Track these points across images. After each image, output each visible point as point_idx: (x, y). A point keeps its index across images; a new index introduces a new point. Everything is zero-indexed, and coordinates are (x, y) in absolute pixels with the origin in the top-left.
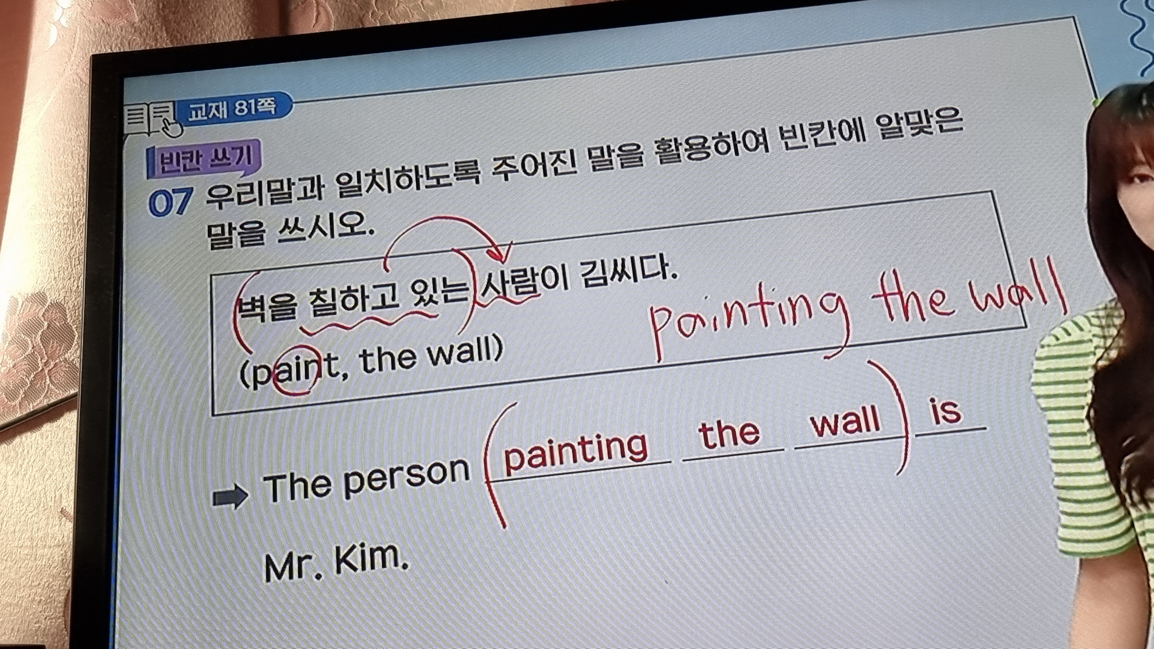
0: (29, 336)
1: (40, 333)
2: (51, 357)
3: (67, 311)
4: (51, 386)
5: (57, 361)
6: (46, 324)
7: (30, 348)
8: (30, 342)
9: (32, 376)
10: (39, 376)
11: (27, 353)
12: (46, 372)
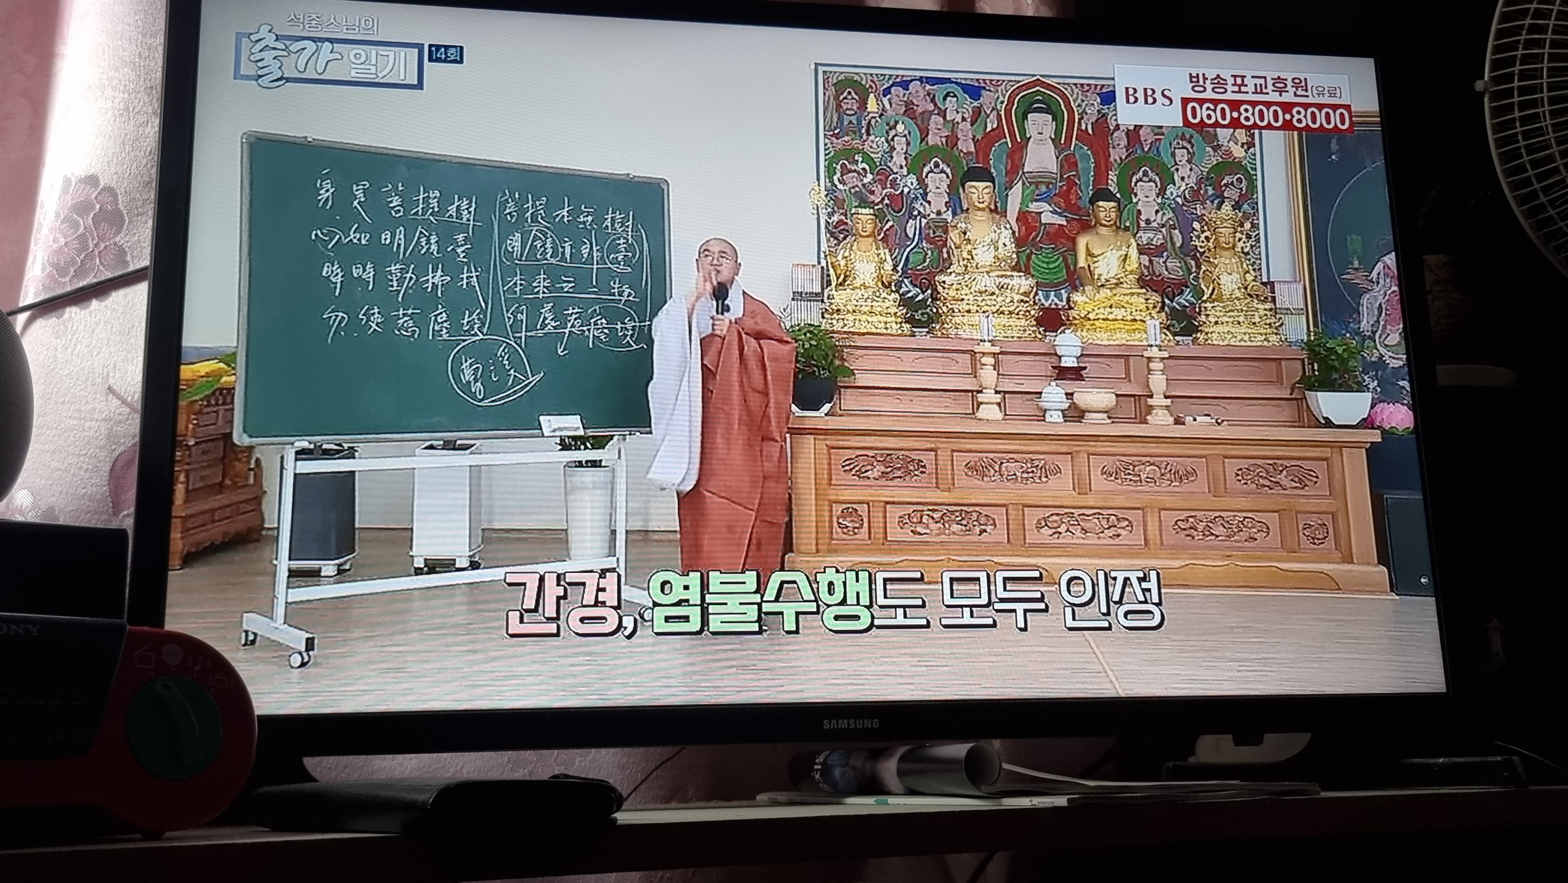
0: (83, 219)
1: (92, 215)
2: (101, 239)
3: (120, 197)
4: (101, 267)
5: (108, 244)
6: (98, 206)
7: (82, 229)
8: (82, 223)
9: (83, 256)
10: (90, 256)
11: (79, 233)
12: (96, 252)
